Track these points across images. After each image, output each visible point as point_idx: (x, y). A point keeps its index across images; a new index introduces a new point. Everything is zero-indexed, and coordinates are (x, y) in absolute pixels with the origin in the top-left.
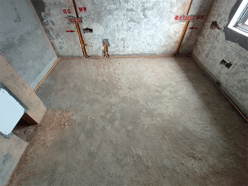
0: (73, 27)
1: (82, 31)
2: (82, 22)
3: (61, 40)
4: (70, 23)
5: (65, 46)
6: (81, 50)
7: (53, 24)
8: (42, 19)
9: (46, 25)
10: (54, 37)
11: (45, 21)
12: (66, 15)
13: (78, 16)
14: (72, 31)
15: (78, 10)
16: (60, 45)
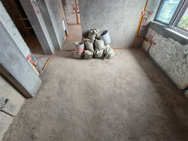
0: (74, 11)
1: (77, 13)
2: (78, 9)
3: (69, 17)
4: (73, 10)
5: (70, 19)
6: (76, 21)
7: (68, 10)
8: (64, 9)
9: (65, 11)
10: (67, 15)
11: (65, 9)
12: (72, 7)
13: (76, 7)
14: (74, 13)
15: (77, 5)
16: (69, 19)
